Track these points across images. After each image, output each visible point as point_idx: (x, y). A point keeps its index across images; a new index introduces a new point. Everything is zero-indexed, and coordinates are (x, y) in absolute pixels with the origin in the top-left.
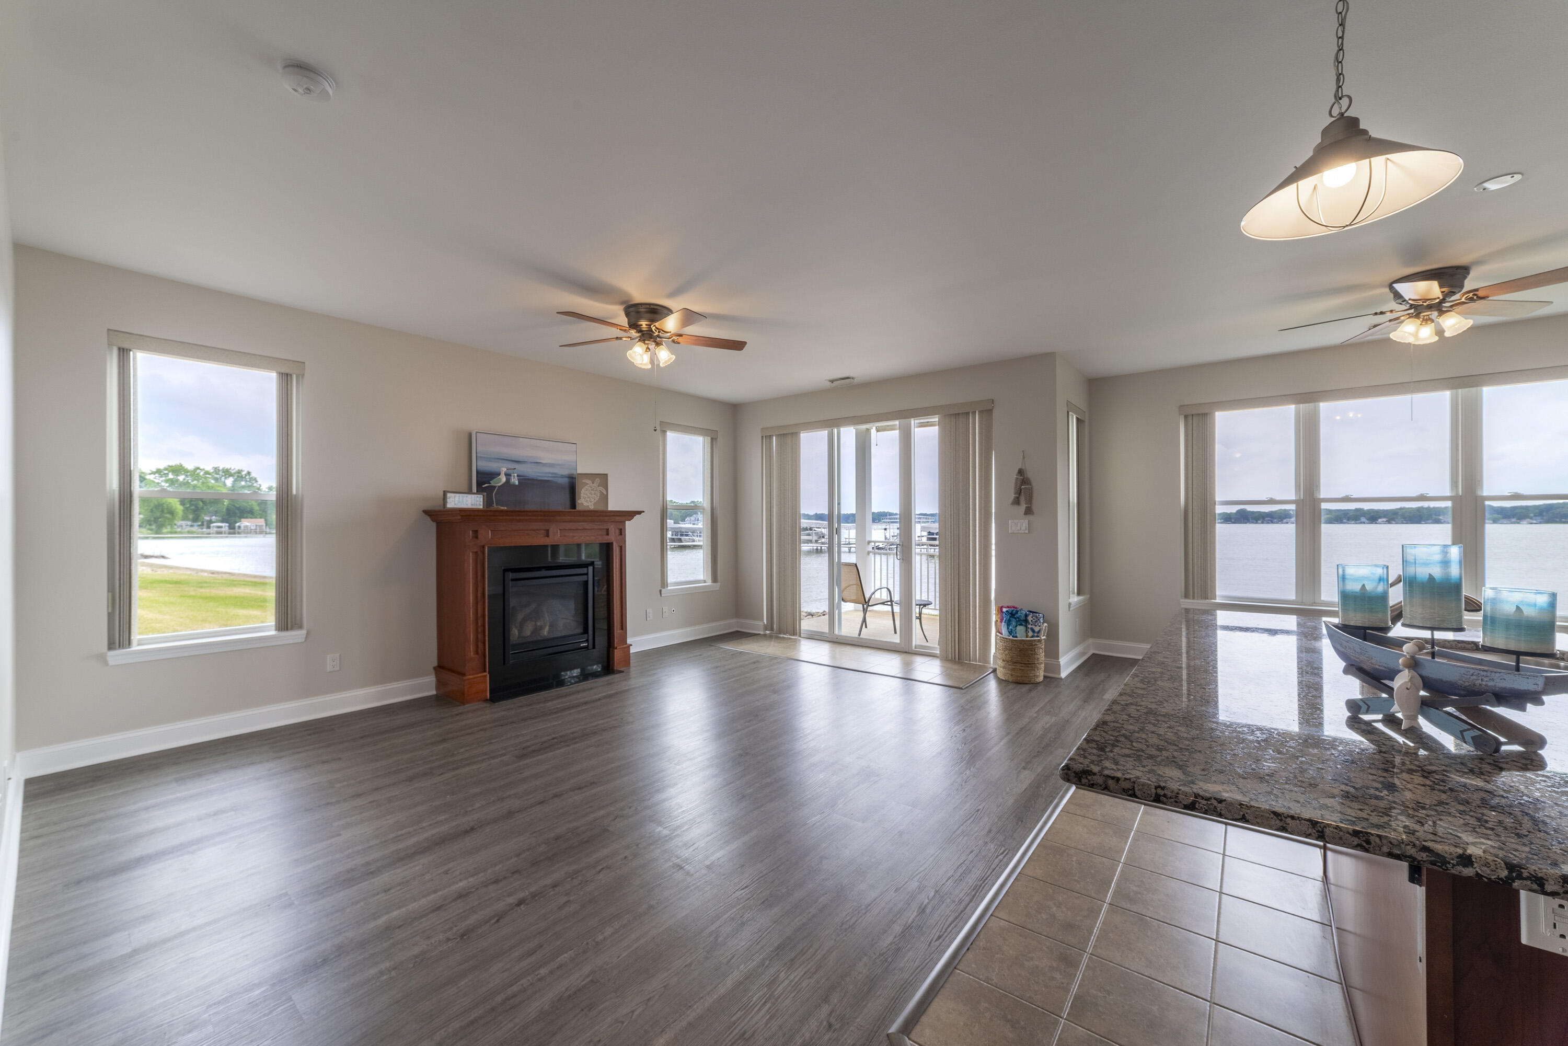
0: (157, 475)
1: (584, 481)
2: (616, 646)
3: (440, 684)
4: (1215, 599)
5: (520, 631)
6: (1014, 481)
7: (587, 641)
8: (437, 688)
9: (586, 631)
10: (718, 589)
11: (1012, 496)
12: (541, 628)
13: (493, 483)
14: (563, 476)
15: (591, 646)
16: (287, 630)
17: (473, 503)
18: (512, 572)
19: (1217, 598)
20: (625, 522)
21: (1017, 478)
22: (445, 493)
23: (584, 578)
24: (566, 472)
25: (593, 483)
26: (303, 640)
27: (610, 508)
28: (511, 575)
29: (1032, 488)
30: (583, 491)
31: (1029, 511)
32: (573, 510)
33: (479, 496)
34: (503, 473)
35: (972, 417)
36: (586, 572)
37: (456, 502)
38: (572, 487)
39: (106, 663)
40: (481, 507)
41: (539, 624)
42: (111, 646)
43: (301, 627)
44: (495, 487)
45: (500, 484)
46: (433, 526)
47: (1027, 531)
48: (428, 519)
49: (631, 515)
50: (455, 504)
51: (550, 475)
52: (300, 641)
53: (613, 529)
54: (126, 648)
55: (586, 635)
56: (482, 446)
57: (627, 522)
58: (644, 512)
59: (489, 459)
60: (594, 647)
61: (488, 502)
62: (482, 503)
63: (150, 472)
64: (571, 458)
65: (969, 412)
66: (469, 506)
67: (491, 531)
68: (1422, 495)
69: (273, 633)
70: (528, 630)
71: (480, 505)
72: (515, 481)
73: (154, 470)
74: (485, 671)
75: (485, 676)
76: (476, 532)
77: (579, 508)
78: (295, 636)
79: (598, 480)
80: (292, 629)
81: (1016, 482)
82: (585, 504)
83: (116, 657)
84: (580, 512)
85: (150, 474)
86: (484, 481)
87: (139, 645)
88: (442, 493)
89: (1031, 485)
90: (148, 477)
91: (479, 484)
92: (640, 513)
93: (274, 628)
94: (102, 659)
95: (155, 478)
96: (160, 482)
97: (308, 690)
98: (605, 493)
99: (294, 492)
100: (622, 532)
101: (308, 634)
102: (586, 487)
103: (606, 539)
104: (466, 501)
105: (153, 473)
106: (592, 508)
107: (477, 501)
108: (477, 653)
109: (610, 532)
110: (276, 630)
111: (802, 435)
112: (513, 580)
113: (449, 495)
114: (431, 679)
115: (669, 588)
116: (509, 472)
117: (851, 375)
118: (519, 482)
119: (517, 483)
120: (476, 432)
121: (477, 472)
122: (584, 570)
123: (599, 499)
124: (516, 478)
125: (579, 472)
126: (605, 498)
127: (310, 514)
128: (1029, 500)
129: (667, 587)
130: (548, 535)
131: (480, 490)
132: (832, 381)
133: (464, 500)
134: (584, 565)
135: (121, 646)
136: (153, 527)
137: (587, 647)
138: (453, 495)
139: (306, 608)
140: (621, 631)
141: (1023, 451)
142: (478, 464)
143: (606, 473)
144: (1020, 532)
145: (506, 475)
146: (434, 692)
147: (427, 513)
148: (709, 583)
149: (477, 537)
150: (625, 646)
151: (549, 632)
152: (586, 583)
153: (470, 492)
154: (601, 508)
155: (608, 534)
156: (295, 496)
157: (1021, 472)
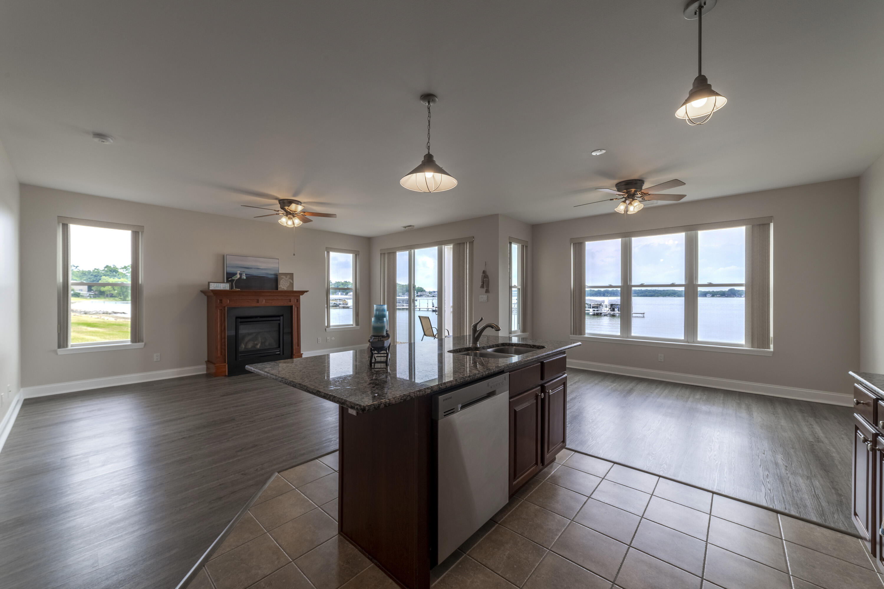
0: (124, 269)
1: (281, 277)
2: (294, 354)
3: (208, 369)
4: (585, 335)
5: (246, 345)
6: (481, 276)
7: (280, 351)
8: (207, 371)
9: (279, 347)
10: (359, 329)
11: (481, 284)
12: (257, 344)
13: (233, 278)
14: (271, 274)
15: (282, 354)
16: (136, 342)
17: (224, 287)
18: (240, 319)
19: (586, 334)
20: (300, 296)
21: (482, 275)
22: (209, 283)
23: (278, 322)
24: (273, 273)
25: (286, 278)
26: (143, 347)
27: (294, 290)
28: (239, 320)
29: (489, 280)
30: (281, 281)
31: (487, 291)
32: (277, 291)
33: (227, 284)
34: (238, 273)
35: (466, 244)
36: (279, 319)
37: (215, 287)
38: (276, 280)
39: (57, 354)
40: (228, 289)
41: (255, 343)
42: (59, 347)
43: (143, 342)
44: (234, 280)
45: (237, 279)
46: (205, 298)
47: (487, 301)
48: (203, 295)
49: (303, 292)
50: (214, 288)
51: (265, 274)
52: (141, 347)
53: (292, 299)
54: (65, 348)
55: (279, 348)
56: (229, 261)
57: (301, 296)
58: (308, 291)
59: (233, 267)
60: (283, 354)
61: (231, 287)
62: (229, 287)
63: (121, 268)
64: (277, 266)
65: (465, 243)
66: (222, 289)
67: (229, 300)
68: (673, 283)
69: (130, 343)
70: (250, 346)
71: (228, 288)
72: (244, 277)
73: (123, 267)
74: (225, 363)
75: (225, 365)
76: (221, 300)
77: (279, 289)
78: (140, 345)
79: (288, 276)
80: (139, 342)
81: (482, 277)
82: (282, 287)
83: (61, 351)
84: (279, 291)
85: (121, 269)
86: (229, 277)
87: (71, 347)
88: (207, 283)
89: (488, 278)
90: (120, 270)
91: (227, 279)
92: (307, 291)
93: (130, 342)
94: (55, 352)
95: (123, 271)
96: (126, 273)
97: (145, 368)
98: (292, 282)
99: (140, 282)
100: (298, 301)
101: (145, 344)
102: (283, 279)
103: (289, 304)
104: (220, 286)
105: (123, 268)
106: (286, 289)
107: (226, 286)
108: (222, 355)
109: (291, 300)
110: (131, 342)
111: (397, 253)
112: (240, 322)
113: (211, 284)
114: (205, 366)
115: (331, 328)
116: (241, 273)
117: (412, 224)
118: (246, 278)
119: (245, 278)
120: (226, 255)
121: (227, 273)
122: (278, 318)
123: (289, 285)
124: (245, 275)
125: (280, 272)
126: (292, 285)
127: (146, 292)
128: (488, 286)
129: (330, 327)
130: (258, 302)
131: (228, 281)
132: (405, 227)
133: (219, 286)
134: (279, 316)
135: (64, 347)
136: (122, 297)
137: (279, 354)
138: (213, 284)
139: (145, 333)
140: (298, 347)
141: (485, 262)
142: (227, 269)
143: (292, 273)
144: (484, 301)
145: (240, 274)
146: (205, 372)
147: (202, 292)
148: (354, 326)
149: (221, 303)
150: (300, 354)
151: (260, 347)
152: (279, 324)
153: (224, 282)
154: (290, 289)
155: (290, 302)
156: (141, 284)
157: (484, 272)
